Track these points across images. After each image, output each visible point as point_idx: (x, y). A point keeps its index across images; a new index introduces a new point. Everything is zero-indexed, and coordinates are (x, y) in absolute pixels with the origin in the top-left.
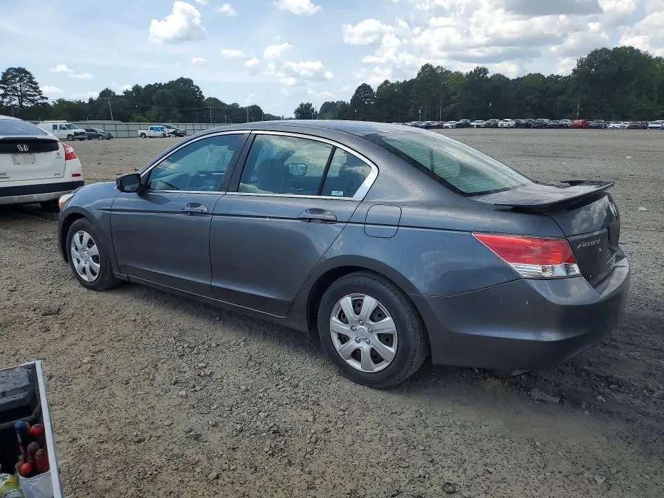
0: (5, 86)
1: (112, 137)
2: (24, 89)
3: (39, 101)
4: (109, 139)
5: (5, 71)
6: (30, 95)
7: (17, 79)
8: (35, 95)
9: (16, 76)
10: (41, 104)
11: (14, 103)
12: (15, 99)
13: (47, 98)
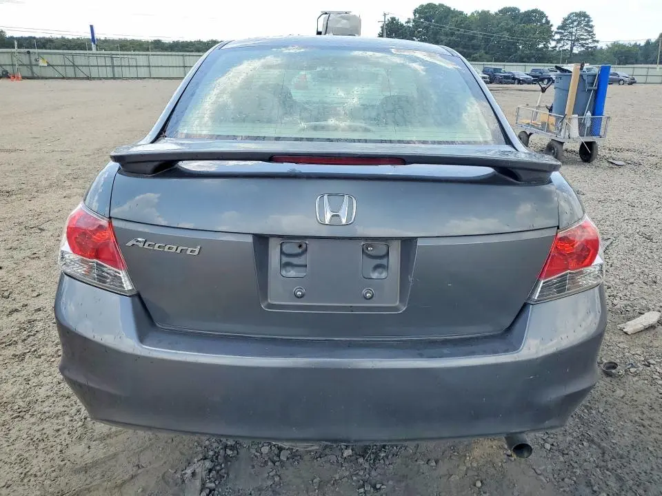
0: (563, 31)
1: (635, 82)
2: (579, 33)
3: (590, 45)
4: (631, 84)
5: (566, 16)
6: (583, 39)
7: (575, 23)
8: (588, 39)
9: (575, 21)
10: (591, 48)
11: (565, 48)
12: (567, 44)
13: (597, 42)
